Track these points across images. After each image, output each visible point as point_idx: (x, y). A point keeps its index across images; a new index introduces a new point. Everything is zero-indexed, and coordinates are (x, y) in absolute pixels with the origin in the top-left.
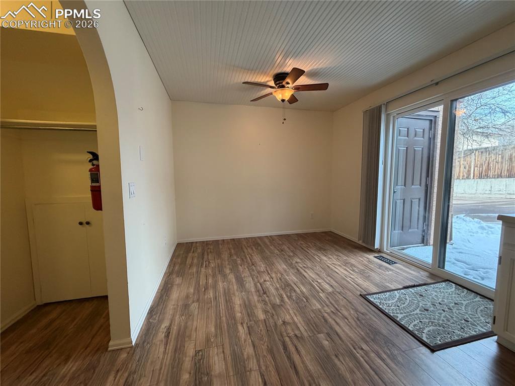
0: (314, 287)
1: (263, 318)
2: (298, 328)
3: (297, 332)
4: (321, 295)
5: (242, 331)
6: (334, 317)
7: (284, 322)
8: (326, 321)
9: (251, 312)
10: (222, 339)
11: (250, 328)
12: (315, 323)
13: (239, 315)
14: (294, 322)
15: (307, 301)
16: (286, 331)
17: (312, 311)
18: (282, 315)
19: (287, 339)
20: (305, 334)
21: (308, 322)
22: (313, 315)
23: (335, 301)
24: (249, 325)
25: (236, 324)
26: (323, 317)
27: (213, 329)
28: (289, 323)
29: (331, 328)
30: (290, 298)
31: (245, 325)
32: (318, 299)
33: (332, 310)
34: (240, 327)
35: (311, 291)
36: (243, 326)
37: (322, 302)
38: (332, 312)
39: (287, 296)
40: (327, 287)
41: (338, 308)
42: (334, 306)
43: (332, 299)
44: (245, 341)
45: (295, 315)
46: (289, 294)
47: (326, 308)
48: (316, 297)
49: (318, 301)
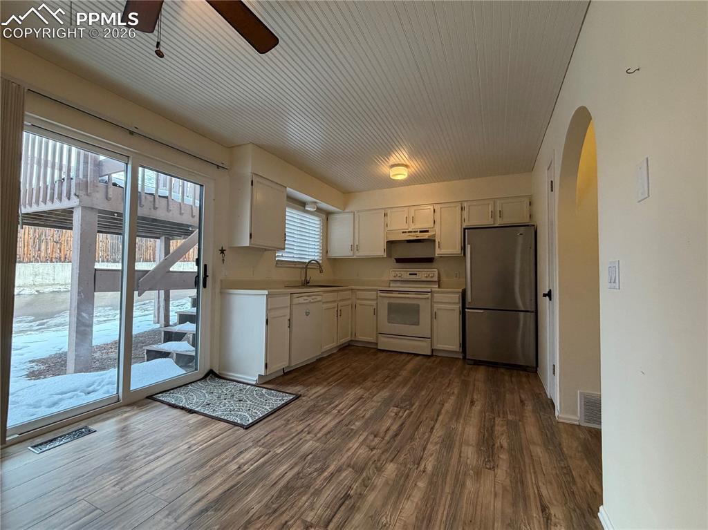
1: (392, 464)
2: (365, 439)
3: (371, 437)
5: (429, 464)
7: (372, 449)
8: (330, 432)
9: (400, 479)
10: (458, 468)
11: (417, 462)
12: (343, 435)
13: (421, 484)
14: (361, 444)
15: (310, 453)
18: (363, 456)
24: (416, 466)
25: (433, 475)
27: (469, 483)
28: (369, 446)
30: (321, 469)
31: (422, 468)
34: (429, 468)
35: (279, 462)
36: (425, 468)
37: (297, 445)
39: (321, 472)
43: (280, 441)
44: (432, 455)
46: (314, 473)
47: (307, 438)
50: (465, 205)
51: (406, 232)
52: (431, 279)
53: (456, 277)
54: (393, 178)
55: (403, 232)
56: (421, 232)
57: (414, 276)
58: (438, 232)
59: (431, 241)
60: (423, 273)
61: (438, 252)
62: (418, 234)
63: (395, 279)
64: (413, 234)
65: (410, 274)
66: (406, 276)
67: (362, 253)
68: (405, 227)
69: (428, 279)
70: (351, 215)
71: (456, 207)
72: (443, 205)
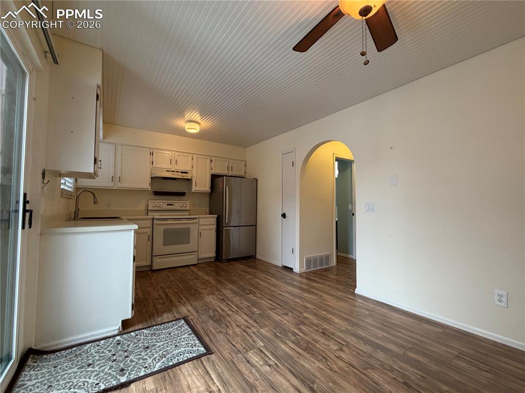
0: (272, 353)
2: (275, 313)
3: (275, 311)
4: (262, 344)
6: (248, 325)
7: (287, 314)
8: (255, 321)
12: (264, 318)
13: (324, 313)
14: (279, 315)
15: (275, 333)
16: (283, 311)
17: (267, 326)
18: (291, 318)
19: (279, 307)
20: (269, 311)
21: (269, 317)
22: (266, 323)
23: (245, 339)
26: (257, 323)
28: (283, 314)
29: (251, 318)
30: (295, 334)
32: (264, 337)
33: (249, 330)
35: (275, 347)
37: (260, 336)
38: (249, 328)
39: (298, 334)
40: (255, 358)
41: (243, 332)
42: (247, 333)
43: (248, 341)
45: (281, 320)
46: (297, 337)
47: (255, 330)
48: (267, 340)
49: (264, 336)
50: (213, 159)
51: (169, 171)
52: (184, 209)
53: (199, 206)
54: (187, 130)
55: (167, 171)
56: (182, 172)
57: (171, 206)
58: (194, 174)
59: (189, 180)
60: (178, 204)
61: (194, 189)
62: (180, 173)
63: (154, 209)
64: (175, 173)
65: (168, 205)
66: (165, 207)
67: (125, 185)
68: (169, 167)
69: (183, 208)
70: (113, 147)
71: (207, 159)
72: (200, 156)
